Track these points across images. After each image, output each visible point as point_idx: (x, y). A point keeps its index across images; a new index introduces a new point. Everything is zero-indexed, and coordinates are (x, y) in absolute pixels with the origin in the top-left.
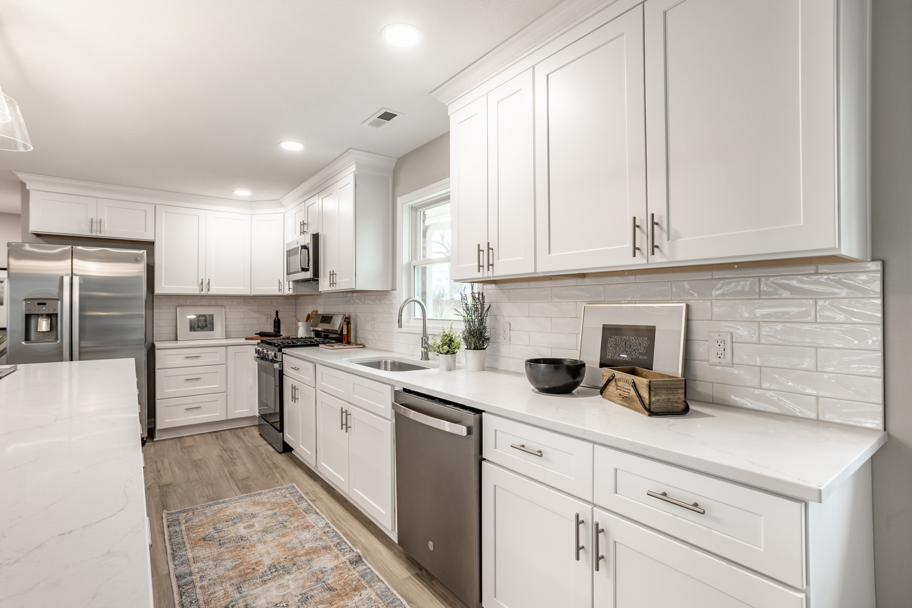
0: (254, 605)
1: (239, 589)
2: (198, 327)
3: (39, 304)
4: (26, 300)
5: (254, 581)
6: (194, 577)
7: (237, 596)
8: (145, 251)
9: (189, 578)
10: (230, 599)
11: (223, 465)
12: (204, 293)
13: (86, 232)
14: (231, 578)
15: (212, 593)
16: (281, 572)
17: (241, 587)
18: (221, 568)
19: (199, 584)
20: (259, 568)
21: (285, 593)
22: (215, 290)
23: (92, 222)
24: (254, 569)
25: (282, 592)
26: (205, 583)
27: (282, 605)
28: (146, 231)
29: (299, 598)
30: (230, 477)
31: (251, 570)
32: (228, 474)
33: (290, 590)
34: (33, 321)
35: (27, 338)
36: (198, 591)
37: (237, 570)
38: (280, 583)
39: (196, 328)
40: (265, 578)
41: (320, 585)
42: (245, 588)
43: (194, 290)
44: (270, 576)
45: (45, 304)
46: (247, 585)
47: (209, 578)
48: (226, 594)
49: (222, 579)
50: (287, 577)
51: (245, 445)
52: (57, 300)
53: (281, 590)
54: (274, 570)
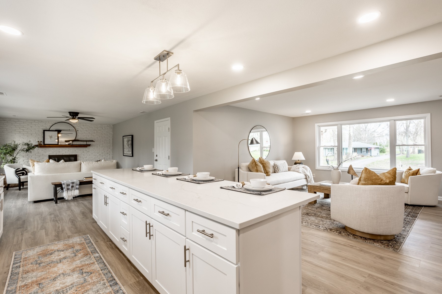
0: (79, 275)
1: (85, 280)
5: (77, 284)
6: (109, 284)
7: (86, 278)
9: (111, 283)
10: (90, 276)
14: (89, 284)
15: (98, 278)
16: (61, 290)
18: (95, 290)
19: (105, 281)
20: (73, 292)
21: (63, 281)
24: (76, 291)
26: (102, 282)
27: (67, 276)
29: (57, 279)
31: (78, 290)
33: (60, 282)
36: (105, 279)
37: (86, 289)
38: (64, 285)
40: (71, 286)
41: (43, 286)
42: (82, 280)
44: (68, 288)
46: (81, 282)
47: (100, 284)
48: (91, 278)
49: (94, 284)
50: (58, 288)
53: (65, 282)
54: (65, 291)
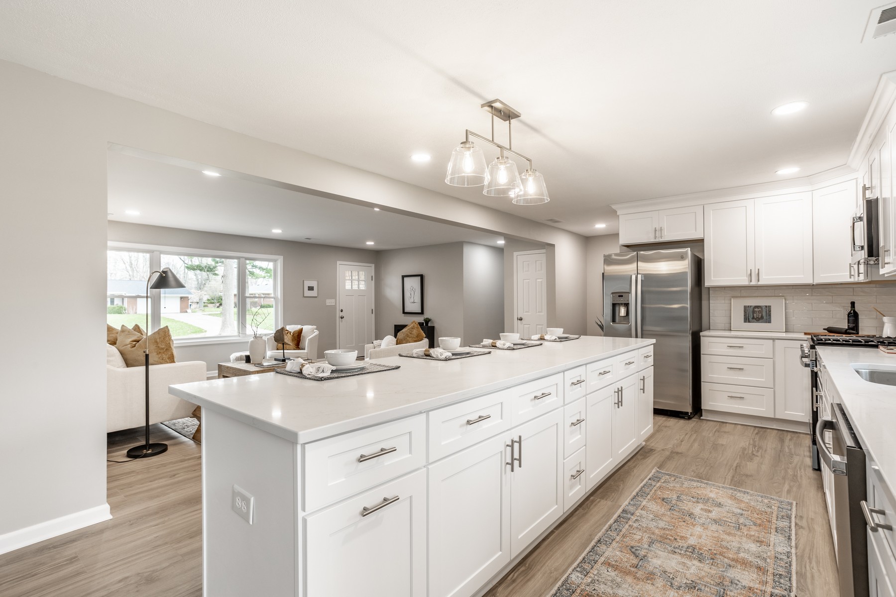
0: (650, 560)
1: (651, 543)
2: (753, 318)
3: (619, 296)
4: (612, 293)
5: (667, 546)
6: (632, 517)
7: (646, 546)
8: (689, 249)
9: (629, 516)
10: (638, 545)
11: (739, 457)
12: (754, 283)
13: (652, 240)
14: (653, 533)
15: (633, 533)
16: (695, 556)
17: (653, 543)
18: (654, 523)
19: (630, 523)
20: (680, 541)
21: (681, 570)
22: (765, 280)
23: (656, 230)
24: (676, 539)
25: (680, 568)
26: (635, 525)
27: (669, 575)
28: (696, 231)
29: (688, 582)
30: (734, 468)
31: (673, 538)
32: (735, 465)
33: (687, 572)
34: (617, 308)
35: (614, 320)
36: (627, 526)
37: (662, 532)
38: (685, 561)
39: (750, 319)
40: (677, 550)
41: (717, 588)
42: (656, 546)
43: (743, 281)
44: (682, 552)
45: (622, 296)
46: (659, 545)
47: (640, 524)
48: (641, 539)
49: (647, 530)
50: (696, 562)
51: (781, 448)
52: (629, 293)
53: (681, 566)
54: (690, 550)
